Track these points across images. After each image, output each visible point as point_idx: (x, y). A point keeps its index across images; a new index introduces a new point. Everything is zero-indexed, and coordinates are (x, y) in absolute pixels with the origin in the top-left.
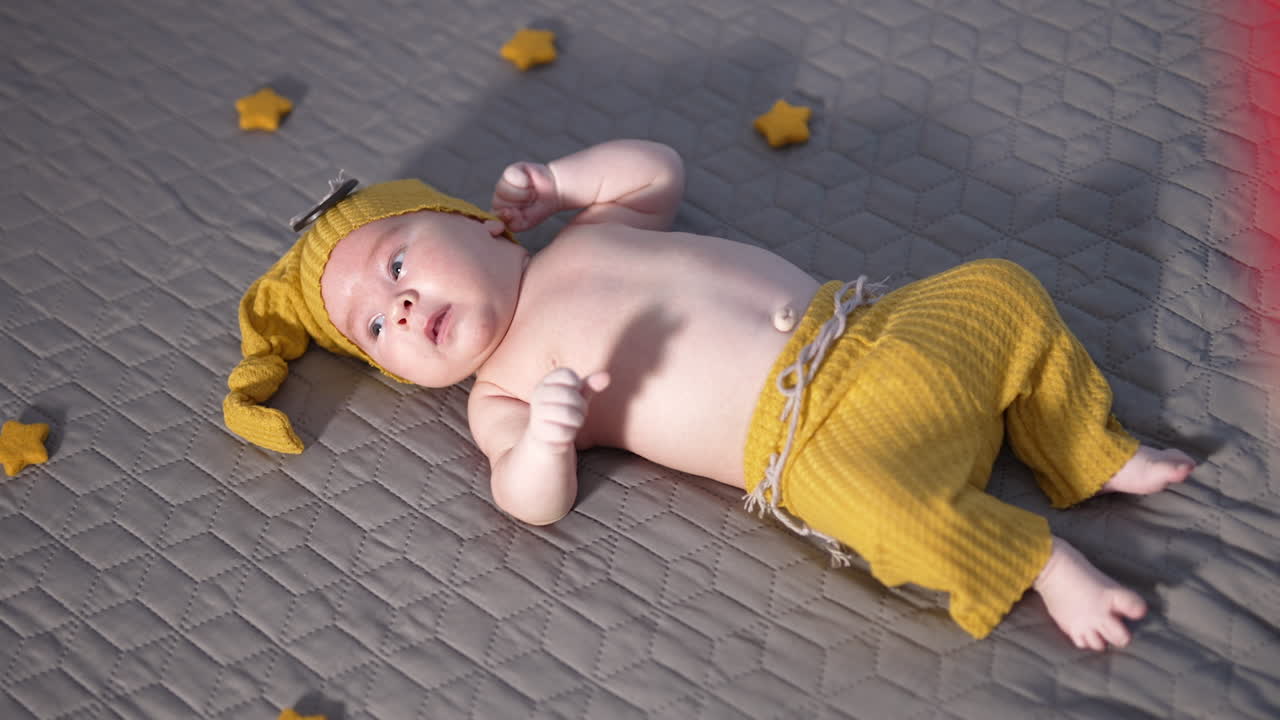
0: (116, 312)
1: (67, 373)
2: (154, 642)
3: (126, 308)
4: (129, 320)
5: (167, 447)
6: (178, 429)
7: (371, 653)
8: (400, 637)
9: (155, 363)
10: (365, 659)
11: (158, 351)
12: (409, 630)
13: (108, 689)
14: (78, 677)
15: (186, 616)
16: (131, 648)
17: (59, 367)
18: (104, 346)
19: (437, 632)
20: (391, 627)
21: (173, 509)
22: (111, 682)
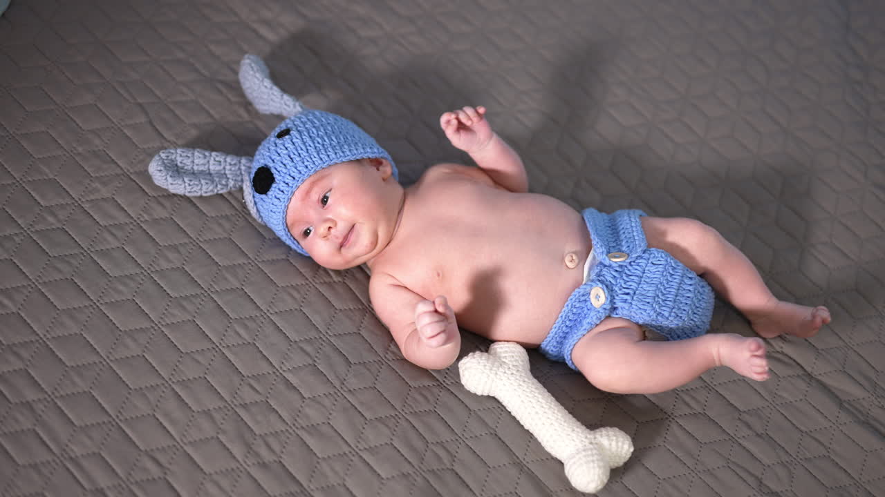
0: (97, 185)
1: (59, 221)
2: (98, 424)
3: (104, 184)
4: (105, 192)
5: (121, 288)
6: (130, 277)
7: (238, 461)
8: (257, 455)
9: (120, 226)
10: (234, 465)
11: (122, 219)
12: (264, 452)
13: (64, 450)
14: (45, 438)
15: (121, 410)
16: (83, 425)
17: (55, 216)
18: (86, 206)
19: (281, 457)
20: (252, 446)
21: (121, 333)
22: (67, 446)
